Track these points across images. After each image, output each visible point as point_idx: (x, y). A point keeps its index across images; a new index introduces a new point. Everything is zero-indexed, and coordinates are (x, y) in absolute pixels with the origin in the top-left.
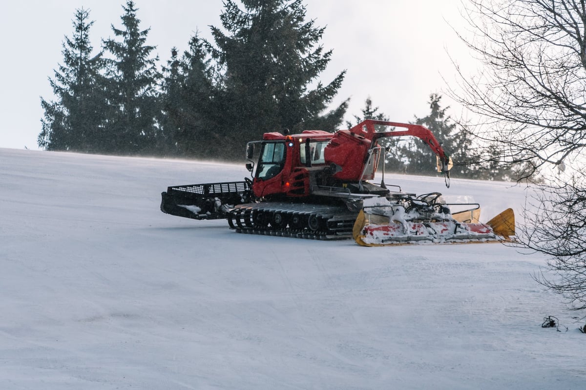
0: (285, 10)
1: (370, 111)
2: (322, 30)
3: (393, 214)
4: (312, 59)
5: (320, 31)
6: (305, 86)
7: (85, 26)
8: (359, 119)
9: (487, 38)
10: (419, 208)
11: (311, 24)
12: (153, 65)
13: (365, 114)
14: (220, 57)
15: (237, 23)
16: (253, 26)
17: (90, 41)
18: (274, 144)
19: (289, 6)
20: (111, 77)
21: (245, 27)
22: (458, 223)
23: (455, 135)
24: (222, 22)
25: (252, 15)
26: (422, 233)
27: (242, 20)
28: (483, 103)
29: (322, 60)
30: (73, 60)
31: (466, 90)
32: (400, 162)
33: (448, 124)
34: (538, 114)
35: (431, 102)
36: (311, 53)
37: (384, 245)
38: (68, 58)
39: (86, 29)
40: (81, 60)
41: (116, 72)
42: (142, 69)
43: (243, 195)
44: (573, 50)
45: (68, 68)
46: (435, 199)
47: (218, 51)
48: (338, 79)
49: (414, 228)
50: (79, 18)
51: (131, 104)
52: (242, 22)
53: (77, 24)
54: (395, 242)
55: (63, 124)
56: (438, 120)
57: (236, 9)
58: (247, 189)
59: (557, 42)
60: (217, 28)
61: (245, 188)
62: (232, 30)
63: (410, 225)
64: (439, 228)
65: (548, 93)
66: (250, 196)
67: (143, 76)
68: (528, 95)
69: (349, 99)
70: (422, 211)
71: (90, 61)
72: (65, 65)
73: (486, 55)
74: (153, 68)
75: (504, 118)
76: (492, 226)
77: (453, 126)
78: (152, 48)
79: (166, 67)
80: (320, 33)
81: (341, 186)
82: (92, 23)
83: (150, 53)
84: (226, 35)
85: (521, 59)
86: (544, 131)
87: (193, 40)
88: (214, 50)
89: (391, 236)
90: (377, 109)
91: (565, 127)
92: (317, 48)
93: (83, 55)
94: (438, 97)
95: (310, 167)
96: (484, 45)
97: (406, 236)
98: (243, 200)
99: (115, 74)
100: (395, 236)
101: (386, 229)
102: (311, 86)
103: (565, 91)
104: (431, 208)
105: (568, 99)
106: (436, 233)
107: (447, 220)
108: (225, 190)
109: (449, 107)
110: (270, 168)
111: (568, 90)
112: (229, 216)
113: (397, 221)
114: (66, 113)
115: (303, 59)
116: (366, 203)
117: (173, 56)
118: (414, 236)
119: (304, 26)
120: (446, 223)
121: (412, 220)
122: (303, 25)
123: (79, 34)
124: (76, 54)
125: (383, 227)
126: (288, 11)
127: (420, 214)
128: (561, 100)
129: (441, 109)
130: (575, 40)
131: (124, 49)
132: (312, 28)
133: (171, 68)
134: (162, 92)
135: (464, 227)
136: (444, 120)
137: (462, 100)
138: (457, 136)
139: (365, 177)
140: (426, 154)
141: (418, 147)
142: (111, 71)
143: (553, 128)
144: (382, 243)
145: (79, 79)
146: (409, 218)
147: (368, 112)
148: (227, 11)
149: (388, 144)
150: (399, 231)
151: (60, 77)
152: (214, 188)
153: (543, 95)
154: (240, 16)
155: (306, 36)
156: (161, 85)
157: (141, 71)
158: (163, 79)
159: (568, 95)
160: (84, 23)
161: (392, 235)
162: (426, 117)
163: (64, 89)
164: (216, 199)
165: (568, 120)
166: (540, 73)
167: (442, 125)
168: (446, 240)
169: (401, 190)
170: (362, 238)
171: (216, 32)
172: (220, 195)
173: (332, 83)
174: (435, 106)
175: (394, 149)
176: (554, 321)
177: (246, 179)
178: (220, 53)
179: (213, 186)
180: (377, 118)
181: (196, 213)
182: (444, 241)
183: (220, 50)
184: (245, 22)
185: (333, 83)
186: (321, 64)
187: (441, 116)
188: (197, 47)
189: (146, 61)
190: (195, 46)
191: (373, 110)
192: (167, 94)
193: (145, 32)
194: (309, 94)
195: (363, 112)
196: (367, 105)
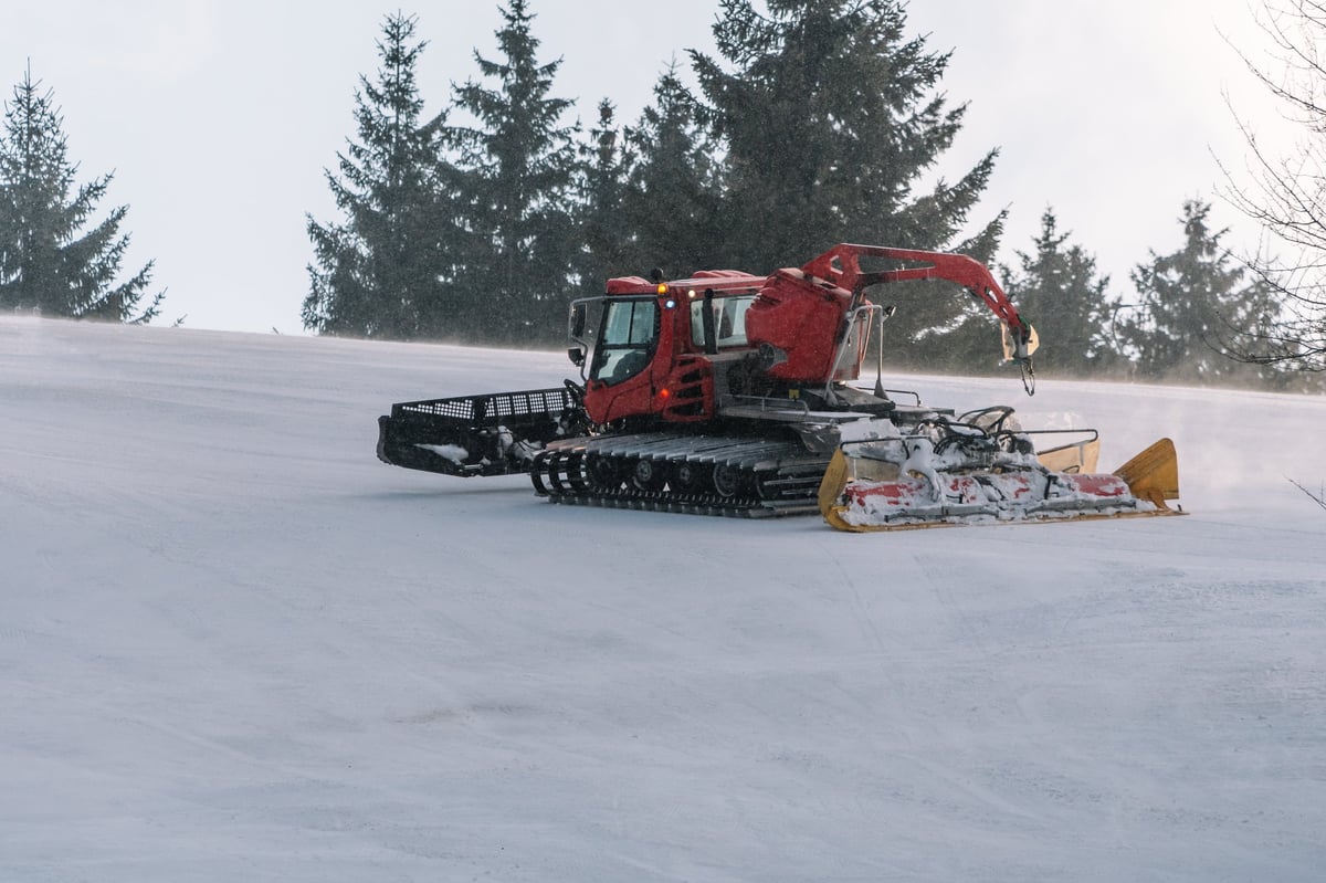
0: (859, 13)
1: (1052, 239)
2: (943, 59)
3: (908, 457)
4: (919, 124)
5: (939, 60)
6: (906, 184)
7: (407, 53)
8: (1026, 258)
10: (965, 442)
11: (917, 46)
12: (567, 142)
13: (1039, 248)
14: (711, 122)
15: (751, 44)
16: (786, 50)
17: (417, 87)
18: (631, 304)
19: (869, 4)
20: (473, 168)
21: (769, 52)
22: (1052, 473)
23: (1240, 293)
24: (716, 40)
25: (784, 25)
26: (973, 498)
27: (762, 36)
28: (1309, 220)
29: (944, 127)
30: (379, 131)
31: (1269, 189)
32: (1122, 355)
33: (1227, 269)
35: (1187, 219)
36: (919, 111)
37: (889, 529)
38: (368, 123)
39: (408, 60)
40: (397, 130)
41: (484, 157)
42: (543, 152)
43: (561, 420)
45: (368, 148)
46: (1000, 421)
47: (708, 109)
48: (982, 168)
49: (954, 488)
50: (393, 36)
51: (516, 230)
52: (762, 41)
53: (387, 49)
54: (914, 521)
55: (358, 275)
56: (1204, 258)
57: (748, 11)
58: (570, 405)
60: (704, 55)
61: (565, 402)
62: (739, 59)
63: (945, 481)
64: (1009, 485)
66: (576, 422)
67: (544, 166)
69: (1003, 212)
70: (973, 449)
71: (418, 133)
72: (360, 143)
73: (1314, 113)
74: (567, 148)
76: (1126, 480)
77: (1238, 273)
78: (565, 104)
79: (588, 145)
80: (938, 65)
81: (786, 395)
82: (422, 45)
83: (560, 115)
84: (724, 72)
87: (664, 83)
88: (698, 105)
89: (905, 507)
90: (1067, 234)
92: (932, 101)
93: (403, 119)
94: (1203, 207)
95: (715, 353)
96: (1309, 88)
97: (938, 506)
98: (560, 431)
99: (481, 162)
100: (915, 508)
101: (892, 491)
102: (921, 186)
104: (991, 441)
106: (1003, 498)
107: (1028, 469)
108: (521, 410)
109: (1227, 230)
110: (622, 357)
112: (535, 468)
113: (916, 473)
114: (364, 250)
115: (900, 124)
116: (847, 432)
117: (604, 119)
118: (957, 505)
119: (902, 51)
120: (1024, 474)
121: (950, 470)
122: (900, 48)
123: (393, 72)
124: (387, 118)
125: (886, 487)
126: (866, 15)
127: (968, 455)
129: (1209, 235)
131: (501, 105)
132: (922, 54)
134: (581, 201)
135: (1065, 483)
136: (1217, 260)
137: (1260, 213)
138: (1247, 295)
139: (840, 374)
140: (1178, 337)
141: (1160, 322)
142: (472, 155)
144: (885, 523)
145: (393, 173)
146: (943, 466)
147: (1047, 244)
148: (728, 16)
149: (1094, 315)
150: (921, 496)
151: (351, 170)
152: (495, 405)
154: (759, 28)
155: (906, 73)
156: (579, 186)
157: (541, 156)
158: (582, 174)
160: (403, 48)
161: (907, 504)
162: (1175, 253)
163: (359, 197)
164: (502, 428)
167: (1211, 271)
168: (1026, 512)
169: (919, 402)
170: (840, 513)
171: (703, 64)
172: (511, 421)
173: (966, 179)
174: (1195, 228)
175: (1106, 326)
177: (568, 382)
178: (713, 111)
179: (495, 401)
180: (1067, 255)
181: (458, 463)
182: (1022, 514)
183: (714, 107)
184: (768, 40)
185: (969, 179)
186: (941, 136)
187: (1211, 252)
188: (673, 99)
189: (553, 134)
190: (668, 95)
191: (1058, 239)
192: (592, 207)
193: (551, 68)
194: (915, 203)
195: (1034, 243)
196: (1046, 227)
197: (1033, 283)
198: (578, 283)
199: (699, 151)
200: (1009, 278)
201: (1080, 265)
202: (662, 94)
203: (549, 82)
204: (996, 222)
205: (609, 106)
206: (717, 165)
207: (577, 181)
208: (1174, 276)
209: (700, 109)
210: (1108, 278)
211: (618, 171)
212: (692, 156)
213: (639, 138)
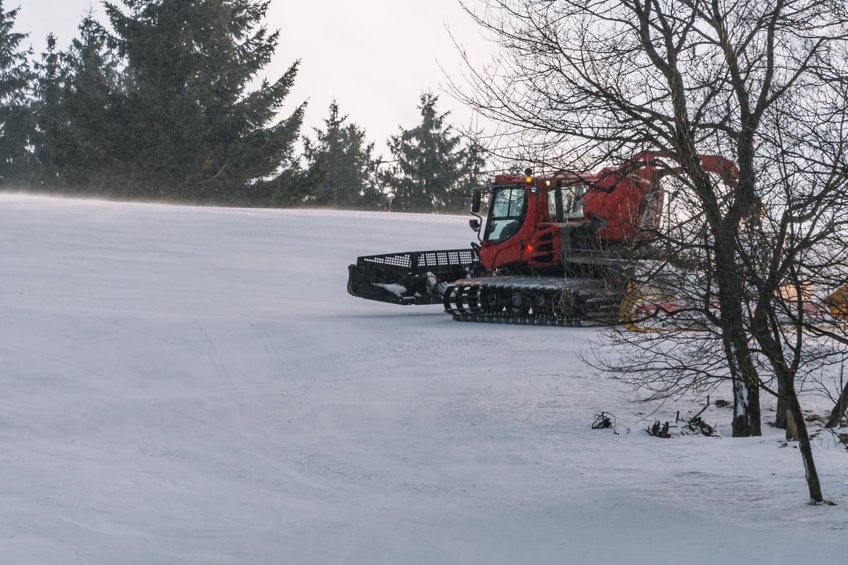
1: (336, 120)
2: (265, 5)
4: (251, 46)
5: (263, 6)
6: (242, 85)
8: (320, 132)
9: (504, 10)
12: (24, 61)
13: (328, 126)
14: (118, 47)
21: (154, 2)
23: (457, 153)
28: (501, 105)
29: (266, 46)
31: (475, 85)
32: (382, 194)
33: (449, 138)
34: (581, 119)
35: (422, 106)
36: (250, 38)
42: (9, 67)
44: (629, 27)
47: (116, 38)
48: (290, 73)
56: (434, 131)
59: (607, 15)
60: (113, 5)
62: (135, 6)
65: (594, 89)
67: (10, 76)
68: (565, 92)
69: (305, 103)
73: (503, 36)
74: (24, 65)
75: (532, 126)
77: (456, 140)
78: (22, 36)
79: (40, 63)
80: (262, 9)
83: (20, 44)
84: (126, 15)
85: (554, 40)
86: (589, 144)
87: (85, 22)
88: (110, 36)
90: (345, 117)
91: (619, 138)
92: (259, 30)
94: (432, 98)
96: (501, 20)
103: (619, 85)
105: (624, 97)
109: (449, 112)
111: (623, 83)
115: (239, 46)
117: (50, 46)
128: (613, 99)
129: (437, 116)
130: (631, 11)
133: (47, 64)
134: (35, 99)
136: (442, 132)
137: (470, 101)
138: (462, 153)
140: (418, 182)
141: (406, 173)
143: (603, 139)
147: (333, 123)
149: (365, 167)
153: (587, 92)
155: (242, 14)
156: (34, 89)
157: (7, 70)
158: (36, 81)
159: (623, 91)
162: (415, 128)
165: (624, 128)
166: (582, 60)
167: (439, 138)
171: (112, 10)
173: (280, 80)
174: (428, 111)
175: (372, 175)
176: (609, 419)
178: (119, 40)
180: (346, 130)
183: (119, 37)
185: (282, 80)
186: (264, 52)
187: (438, 127)
188: (91, 34)
189: (15, 56)
190: (88, 30)
191: (340, 120)
192: (42, 102)
193: (13, 13)
194: (249, 96)
195: (325, 122)
196: (332, 113)
197: (324, 148)
198: (32, 152)
199: (108, 66)
200: (309, 145)
201: (354, 136)
202: (84, 30)
203: (12, 23)
204: (300, 109)
205: (53, 38)
206: (119, 75)
207: (33, 87)
208: (415, 142)
209: (111, 38)
210: (373, 144)
211: (59, 80)
212: (103, 69)
213: (69, 59)
